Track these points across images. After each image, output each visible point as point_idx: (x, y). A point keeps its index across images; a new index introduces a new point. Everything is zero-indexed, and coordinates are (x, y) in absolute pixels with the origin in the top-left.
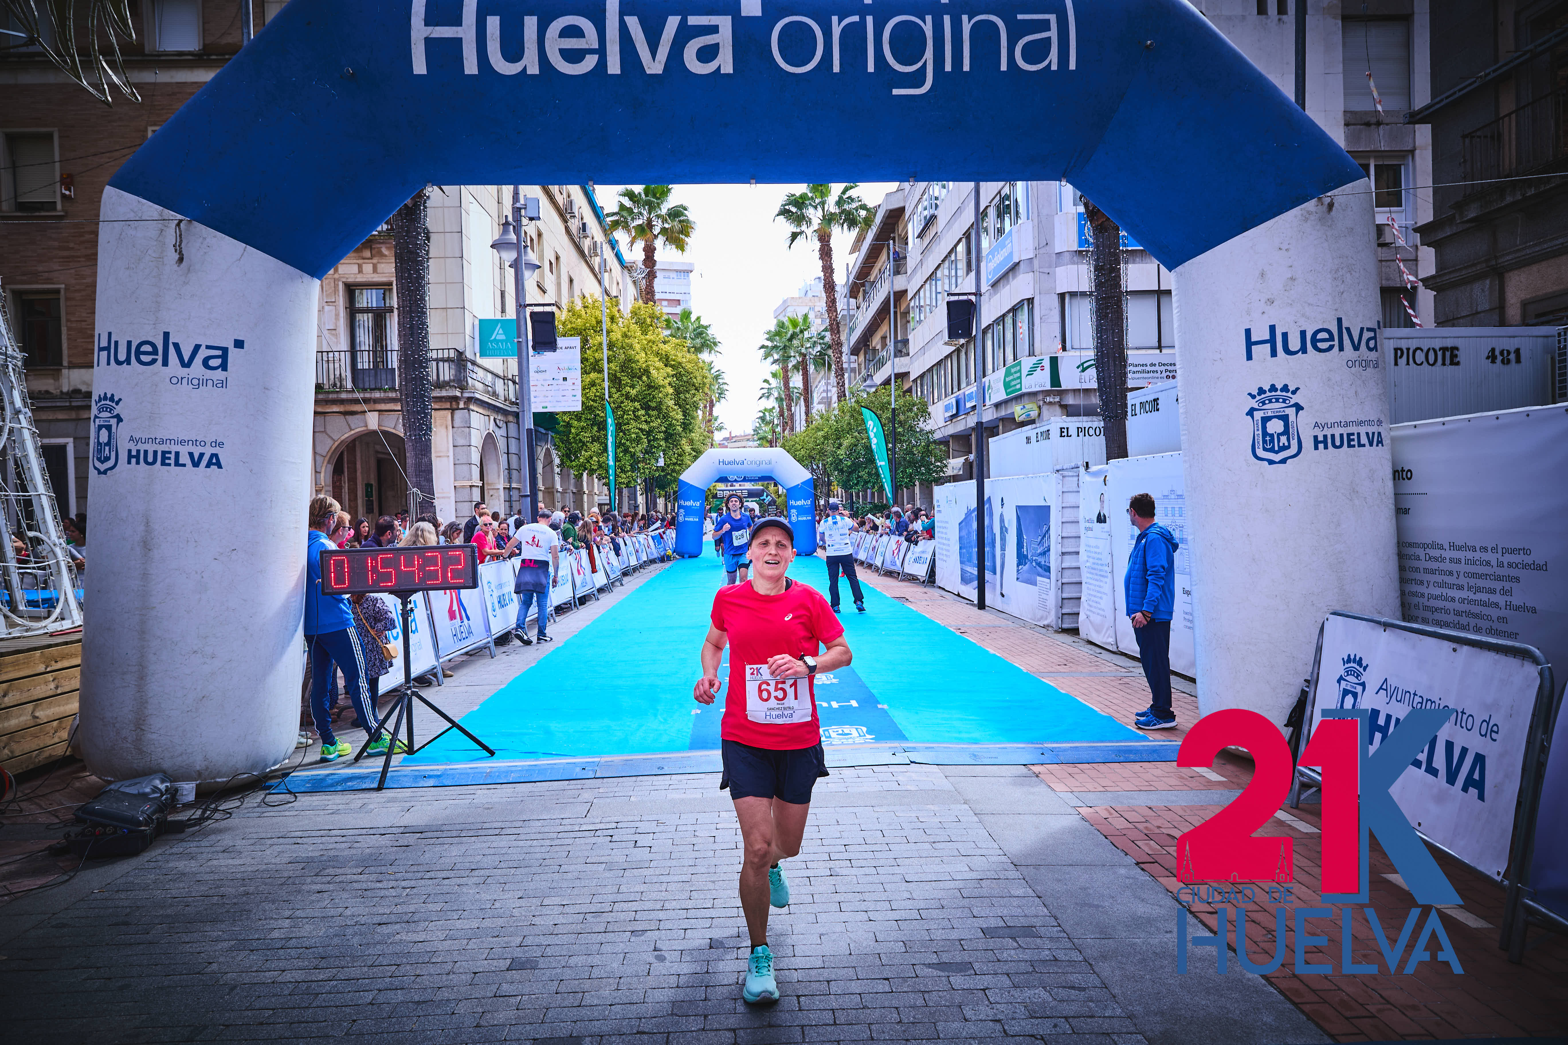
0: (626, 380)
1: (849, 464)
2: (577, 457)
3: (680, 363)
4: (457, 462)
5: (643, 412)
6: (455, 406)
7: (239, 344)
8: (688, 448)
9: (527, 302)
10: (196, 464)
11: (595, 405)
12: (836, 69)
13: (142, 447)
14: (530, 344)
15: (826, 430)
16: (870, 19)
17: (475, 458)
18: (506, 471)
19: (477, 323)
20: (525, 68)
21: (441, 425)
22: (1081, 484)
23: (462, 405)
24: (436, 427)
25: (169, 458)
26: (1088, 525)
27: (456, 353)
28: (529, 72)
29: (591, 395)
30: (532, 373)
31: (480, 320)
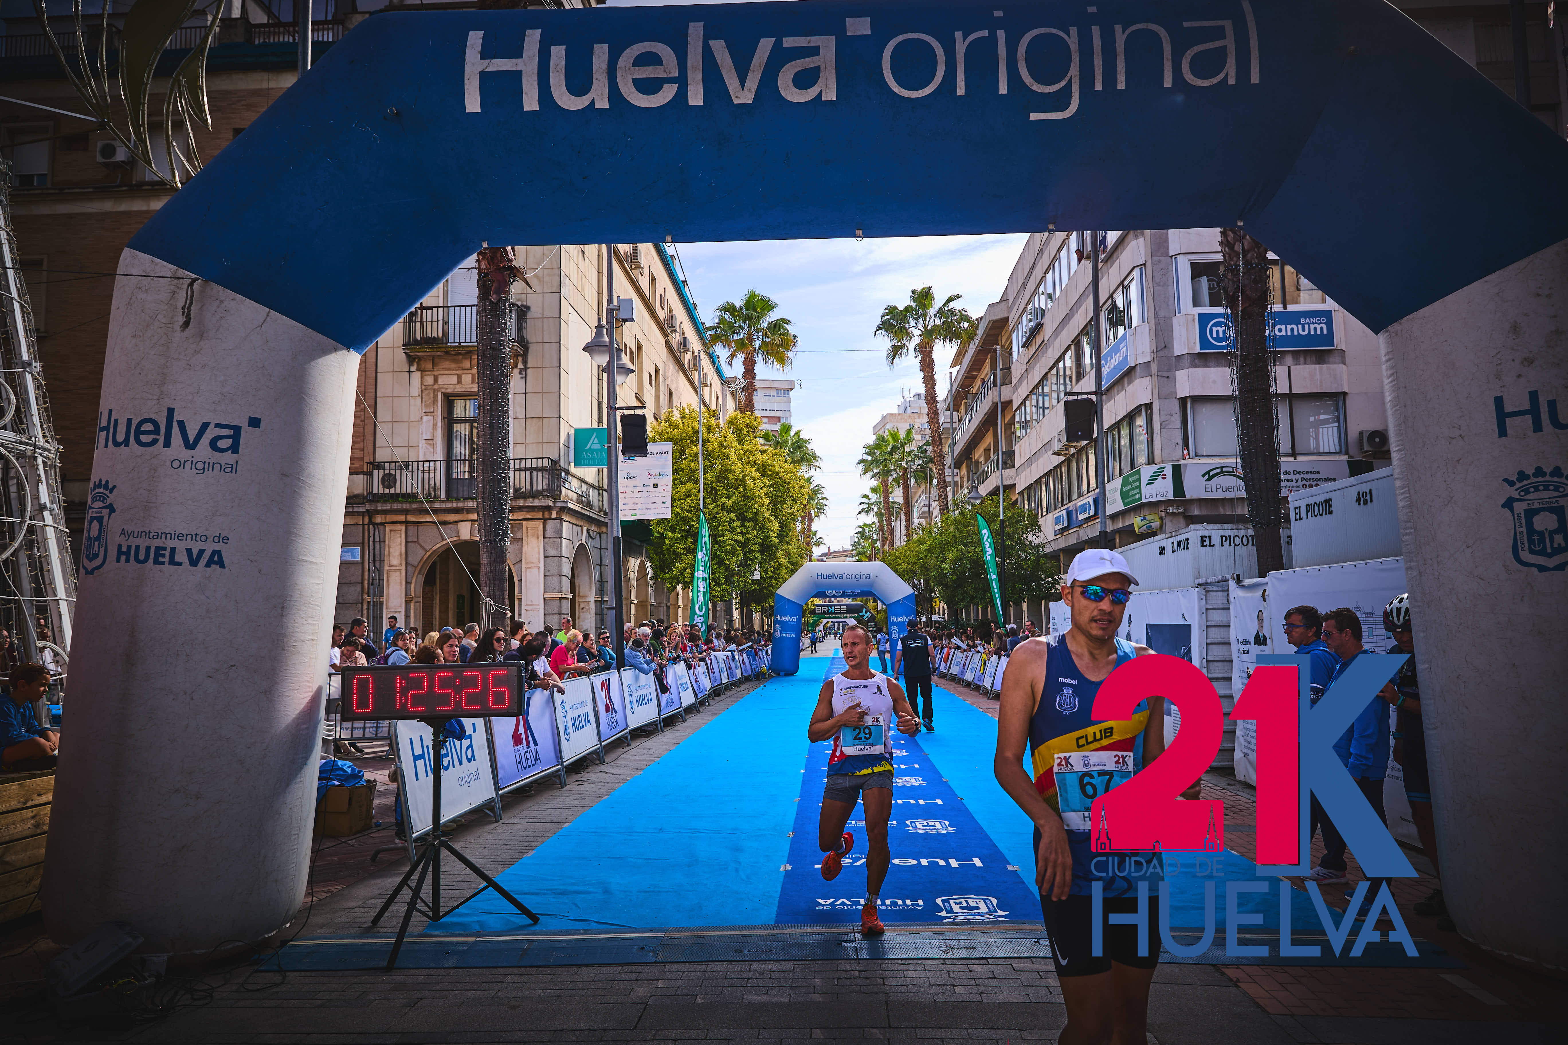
0: (721, 490)
1: (954, 578)
2: (671, 570)
3: (777, 473)
4: (547, 573)
5: (739, 523)
6: (547, 516)
7: (254, 422)
8: (784, 561)
9: (618, 406)
10: (194, 562)
11: (690, 515)
12: (961, 91)
13: (134, 542)
14: (620, 447)
15: (929, 543)
16: (1001, 34)
17: (566, 569)
18: (598, 583)
19: (572, 432)
20: (593, 102)
21: (533, 536)
22: (1232, 599)
23: (554, 515)
24: (527, 536)
25: (164, 556)
26: (1242, 647)
27: (550, 462)
28: (596, 107)
29: (686, 505)
30: (621, 480)
31: (576, 430)
